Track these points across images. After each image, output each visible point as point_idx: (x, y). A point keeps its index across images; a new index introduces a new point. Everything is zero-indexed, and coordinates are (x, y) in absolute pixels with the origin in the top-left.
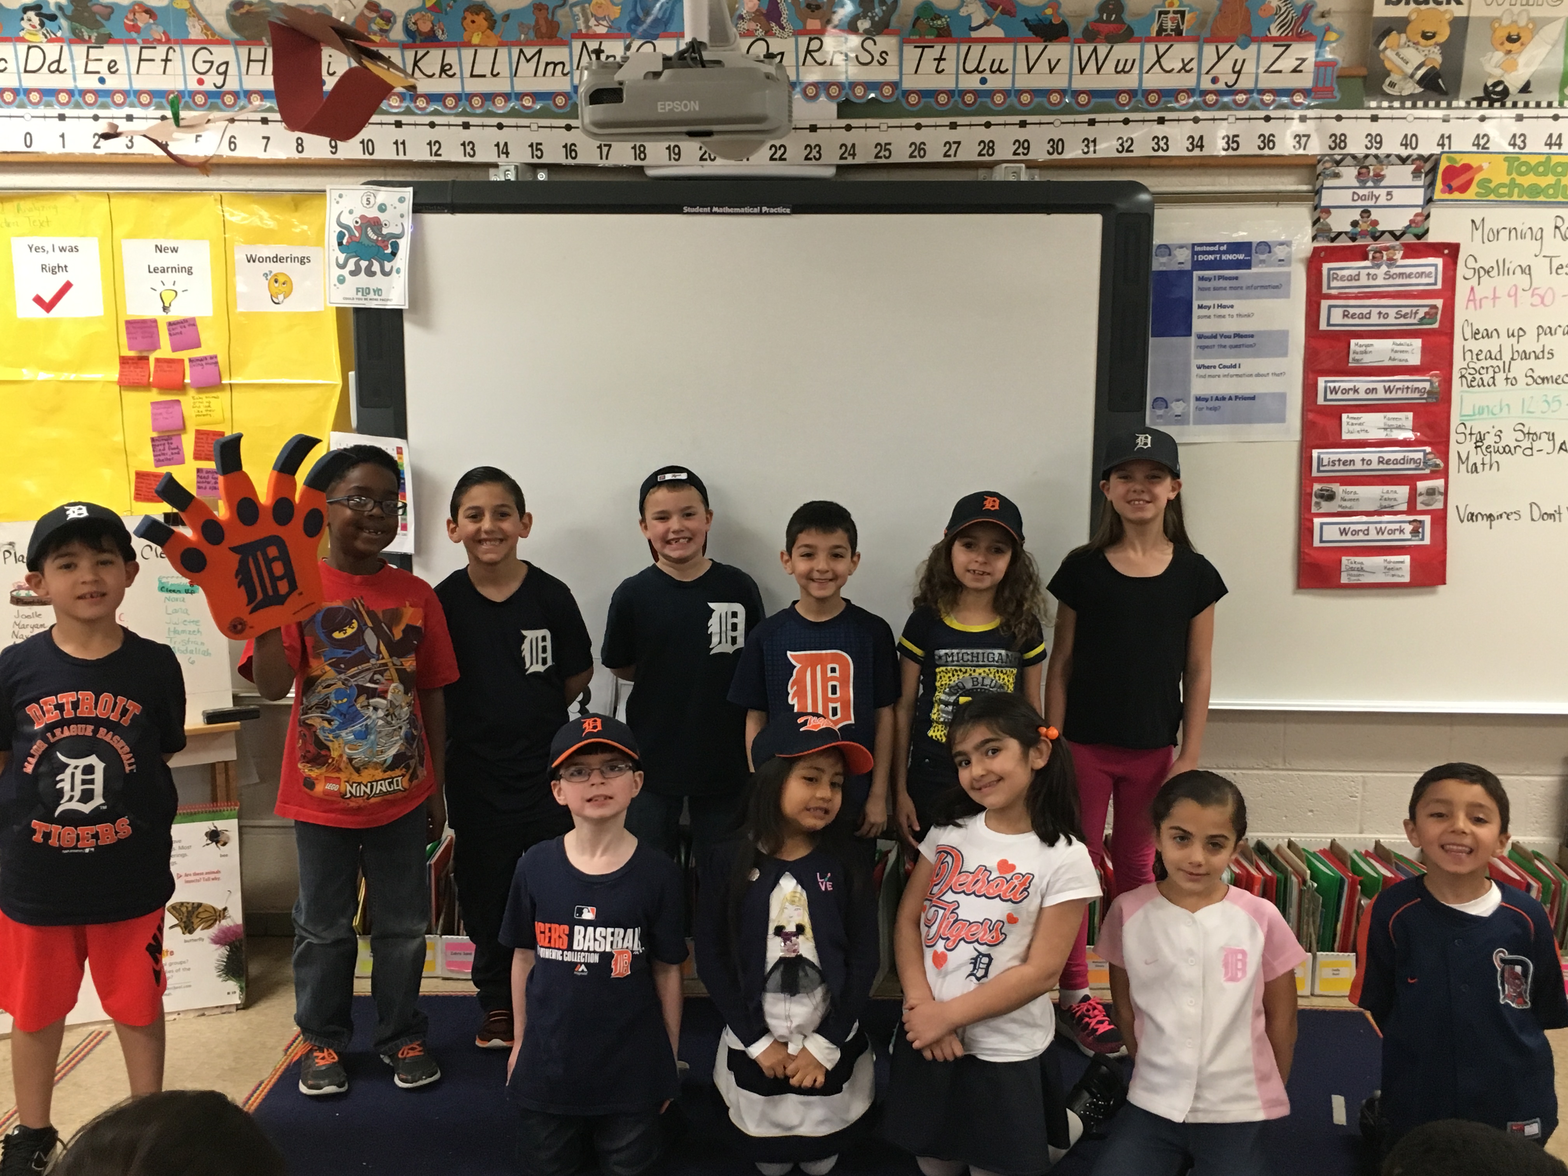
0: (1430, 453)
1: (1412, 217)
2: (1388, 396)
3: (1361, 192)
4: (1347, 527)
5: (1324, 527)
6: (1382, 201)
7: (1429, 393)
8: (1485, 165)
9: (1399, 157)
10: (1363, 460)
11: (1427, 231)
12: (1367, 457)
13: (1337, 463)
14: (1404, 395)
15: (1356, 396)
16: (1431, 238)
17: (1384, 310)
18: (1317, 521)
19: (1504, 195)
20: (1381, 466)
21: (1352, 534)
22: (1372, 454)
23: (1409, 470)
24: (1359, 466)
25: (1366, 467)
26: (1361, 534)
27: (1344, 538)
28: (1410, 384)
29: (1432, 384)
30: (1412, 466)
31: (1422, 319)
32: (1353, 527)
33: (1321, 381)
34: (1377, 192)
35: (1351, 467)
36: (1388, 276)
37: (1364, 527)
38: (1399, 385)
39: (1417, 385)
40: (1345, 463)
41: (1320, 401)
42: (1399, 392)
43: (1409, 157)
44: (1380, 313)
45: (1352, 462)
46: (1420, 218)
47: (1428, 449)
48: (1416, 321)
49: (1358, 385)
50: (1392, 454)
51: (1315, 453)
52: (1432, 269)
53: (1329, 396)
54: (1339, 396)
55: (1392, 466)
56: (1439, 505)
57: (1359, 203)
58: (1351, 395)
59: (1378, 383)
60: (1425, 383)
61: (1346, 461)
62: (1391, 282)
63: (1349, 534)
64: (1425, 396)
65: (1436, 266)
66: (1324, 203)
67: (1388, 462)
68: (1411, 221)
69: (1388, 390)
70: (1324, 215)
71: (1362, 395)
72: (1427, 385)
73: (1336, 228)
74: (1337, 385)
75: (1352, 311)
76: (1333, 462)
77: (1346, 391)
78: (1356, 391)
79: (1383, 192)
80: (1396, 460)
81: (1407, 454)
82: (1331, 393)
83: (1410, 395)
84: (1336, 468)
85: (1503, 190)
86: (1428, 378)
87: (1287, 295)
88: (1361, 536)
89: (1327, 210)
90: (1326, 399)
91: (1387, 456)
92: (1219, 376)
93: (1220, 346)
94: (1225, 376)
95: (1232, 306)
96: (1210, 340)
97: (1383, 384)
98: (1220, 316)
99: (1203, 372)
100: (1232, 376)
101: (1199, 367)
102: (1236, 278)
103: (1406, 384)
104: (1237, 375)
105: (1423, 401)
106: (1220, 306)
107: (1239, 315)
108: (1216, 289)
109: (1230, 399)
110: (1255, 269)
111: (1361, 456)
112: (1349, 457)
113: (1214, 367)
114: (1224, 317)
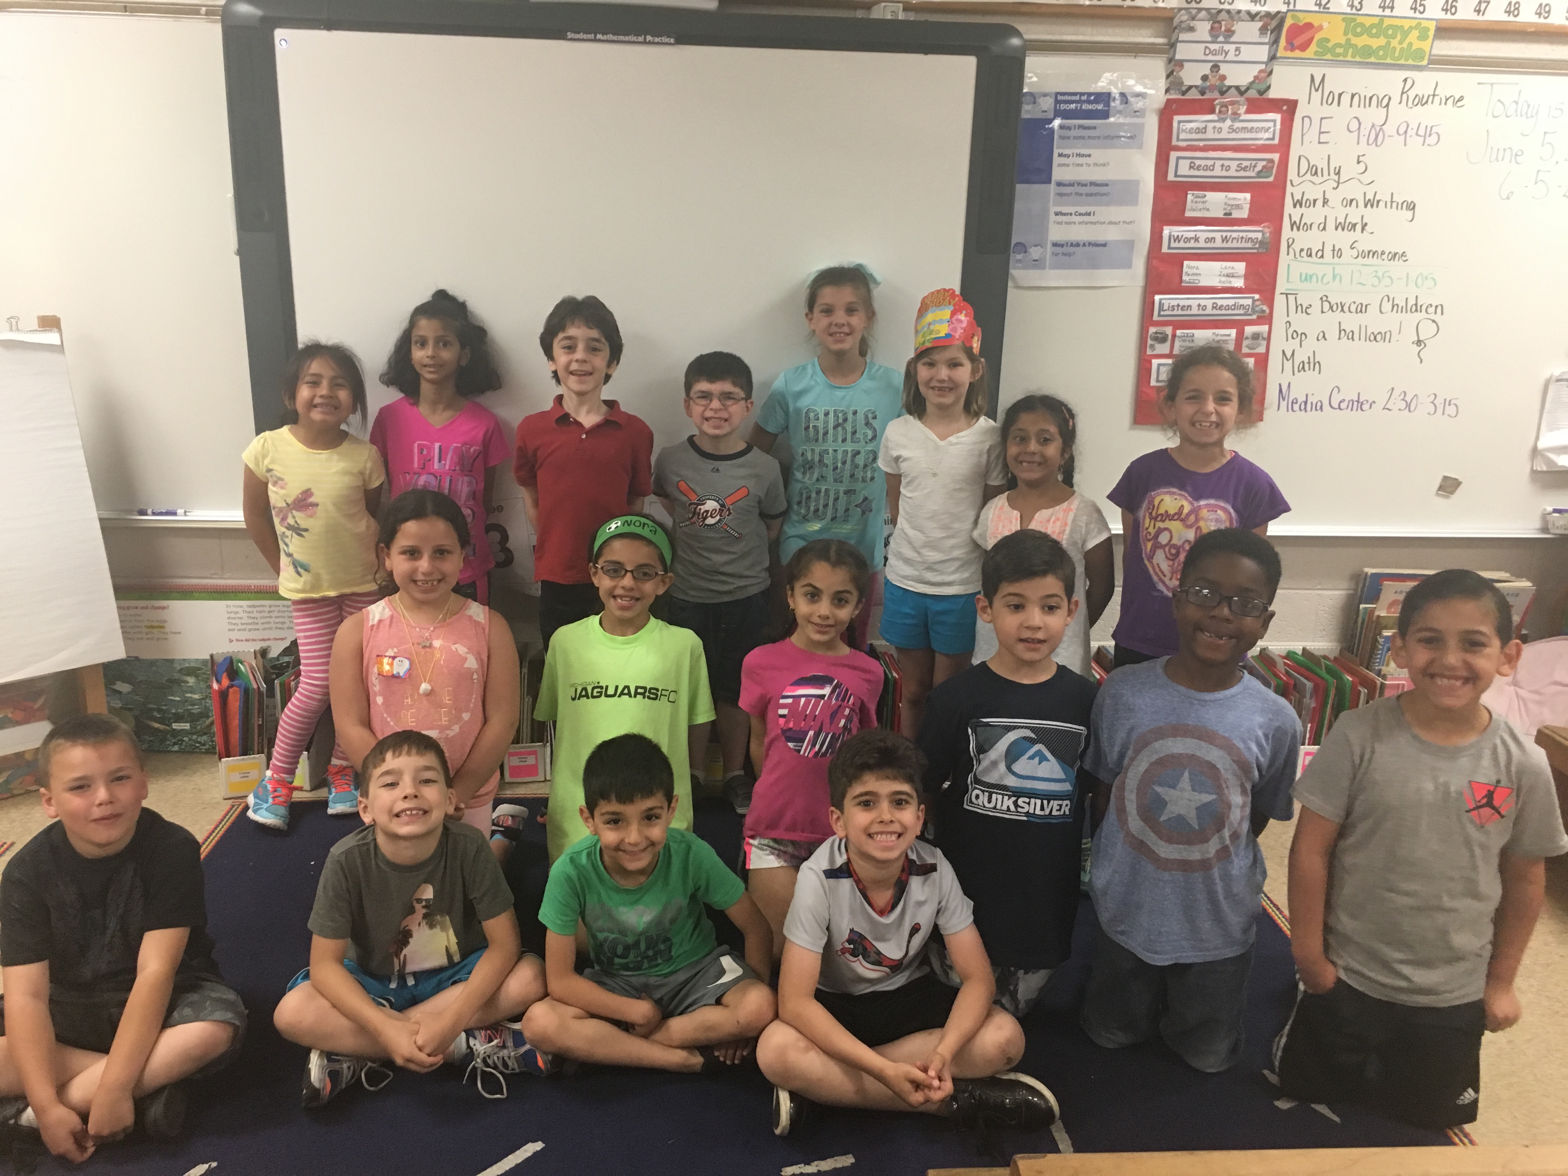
0: (1258, 300)
1: (1256, 74)
2: (1225, 245)
3: (1213, 47)
6: (1231, 57)
7: (1261, 243)
8: (1325, 25)
9: (1248, 13)
10: (1199, 305)
11: (1269, 87)
12: (1203, 303)
13: (1177, 308)
14: (1239, 245)
15: (1196, 245)
16: (1272, 94)
17: (1226, 163)
18: (1155, 362)
19: (1339, 55)
20: (1215, 312)
22: (1207, 300)
23: (1238, 315)
24: (1195, 311)
25: (1201, 312)
28: (1244, 234)
29: (1263, 235)
30: (1242, 312)
31: (1259, 172)
33: (1167, 231)
34: (1227, 47)
35: (1189, 312)
36: (1232, 130)
38: (1235, 235)
39: (1250, 235)
40: (1183, 308)
41: (1165, 249)
42: (1235, 241)
43: (1257, 14)
44: (1223, 165)
45: (1189, 307)
46: (1263, 75)
47: (1257, 296)
48: (1253, 174)
49: (1199, 234)
50: (1225, 300)
51: (1157, 298)
52: (1271, 124)
53: (1173, 245)
54: (1182, 244)
55: (1224, 312)
56: (1262, 350)
57: (1210, 57)
58: (1192, 244)
59: (1217, 234)
60: (1257, 233)
61: (1184, 306)
62: (1233, 135)
64: (1257, 246)
65: (1274, 121)
66: (1178, 57)
67: (1221, 308)
68: (1256, 78)
69: (1225, 239)
70: (1177, 69)
71: (1202, 244)
72: (1259, 236)
73: (1187, 82)
74: (1180, 234)
75: (1198, 162)
76: (1173, 306)
77: (1188, 240)
78: (1196, 240)
79: (1231, 48)
80: (1228, 306)
81: (1237, 301)
82: (1175, 242)
83: (1244, 245)
84: (1175, 312)
85: (1339, 50)
86: (1259, 229)
87: (1140, 147)
89: (1181, 64)
90: (1169, 248)
91: (1219, 302)
92: (1075, 223)
93: (1077, 194)
94: (1080, 223)
95: (1089, 156)
96: (1068, 188)
97: (1221, 233)
98: (1078, 165)
99: (1060, 218)
100: (1086, 223)
101: (1057, 214)
102: (1095, 128)
103: (1241, 234)
104: (1091, 223)
105: (1255, 251)
106: (1079, 155)
107: (1095, 164)
108: (1075, 138)
109: (1084, 245)
110: (1112, 119)
111: (1197, 302)
112: (1187, 303)
113: (1071, 214)
114: (1082, 165)
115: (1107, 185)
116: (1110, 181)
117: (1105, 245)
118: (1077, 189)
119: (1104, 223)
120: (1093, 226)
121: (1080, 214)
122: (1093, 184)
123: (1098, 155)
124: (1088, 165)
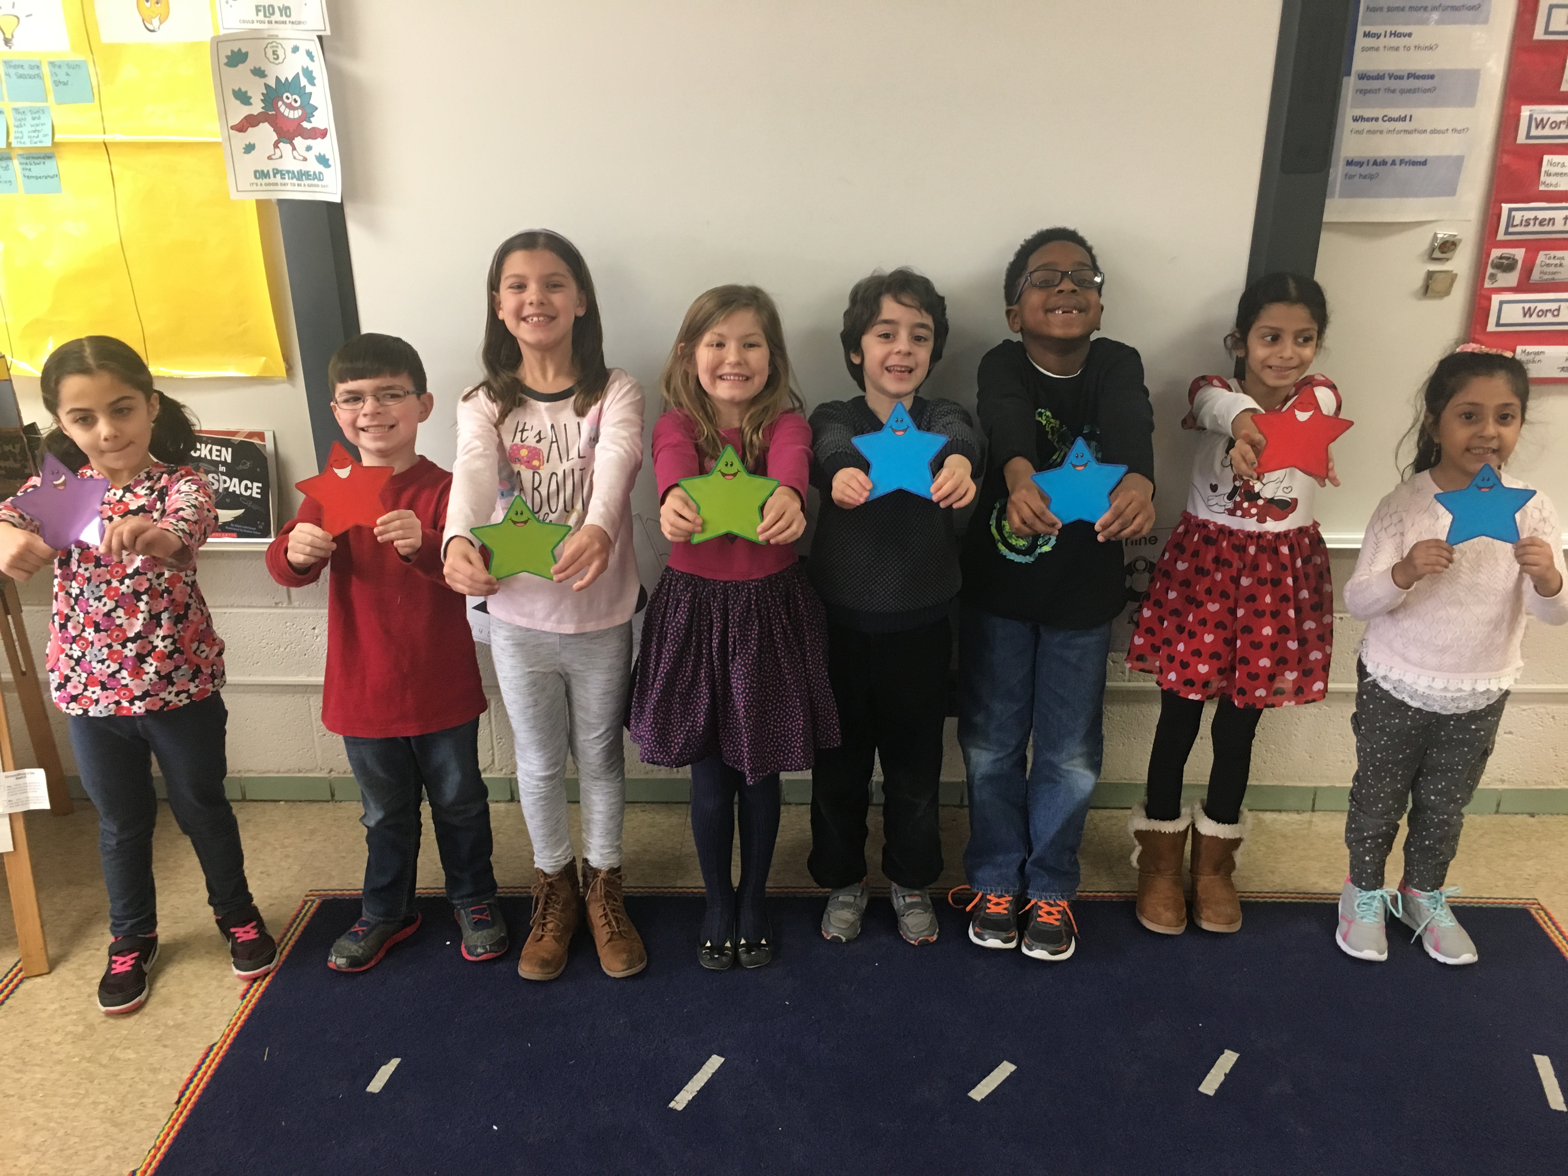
4: (1533, 305)
5: (1505, 306)
10: (1566, 218)
13: (1532, 222)
18: (1496, 299)
21: (1538, 316)
24: (1559, 225)
26: (1549, 315)
27: (1527, 320)
32: (1541, 306)
33: (1526, 111)
35: (1551, 228)
37: (1554, 306)
40: (1542, 222)
41: (1521, 139)
51: (1505, 207)
53: (1534, 132)
54: (1547, 131)
58: (1562, 131)
61: (1545, 220)
63: (1534, 315)
74: (1546, 117)
76: (1528, 221)
77: (1557, 125)
82: (1537, 127)
84: (1530, 228)
88: (1549, 318)
90: (1528, 137)
92: (1381, 132)
93: (1388, 91)
94: (1389, 132)
95: (1409, 35)
96: (1375, 82)
98: (1392, 48)
99: (1359, 125)
100: (1398, 132)
101: (1355, 119)
104: (1406, 131)
106: (1395, 34)
107: (1418, 48)
108: (1391, 9)
109: (1393, 163)
111: (1563, 213)
112: (1547, 215)
113: (1377, 120)
114: (1398, 50)
115: (1432, 77)
116: (1440, 71)
117: (1423, 163)
118: (1387, 83)
119: (1425, 131)
120: (1408, 136)
121: (1390, 119)
122: (1412, 76)
123: (1422, 33)
124: (1407, 48)
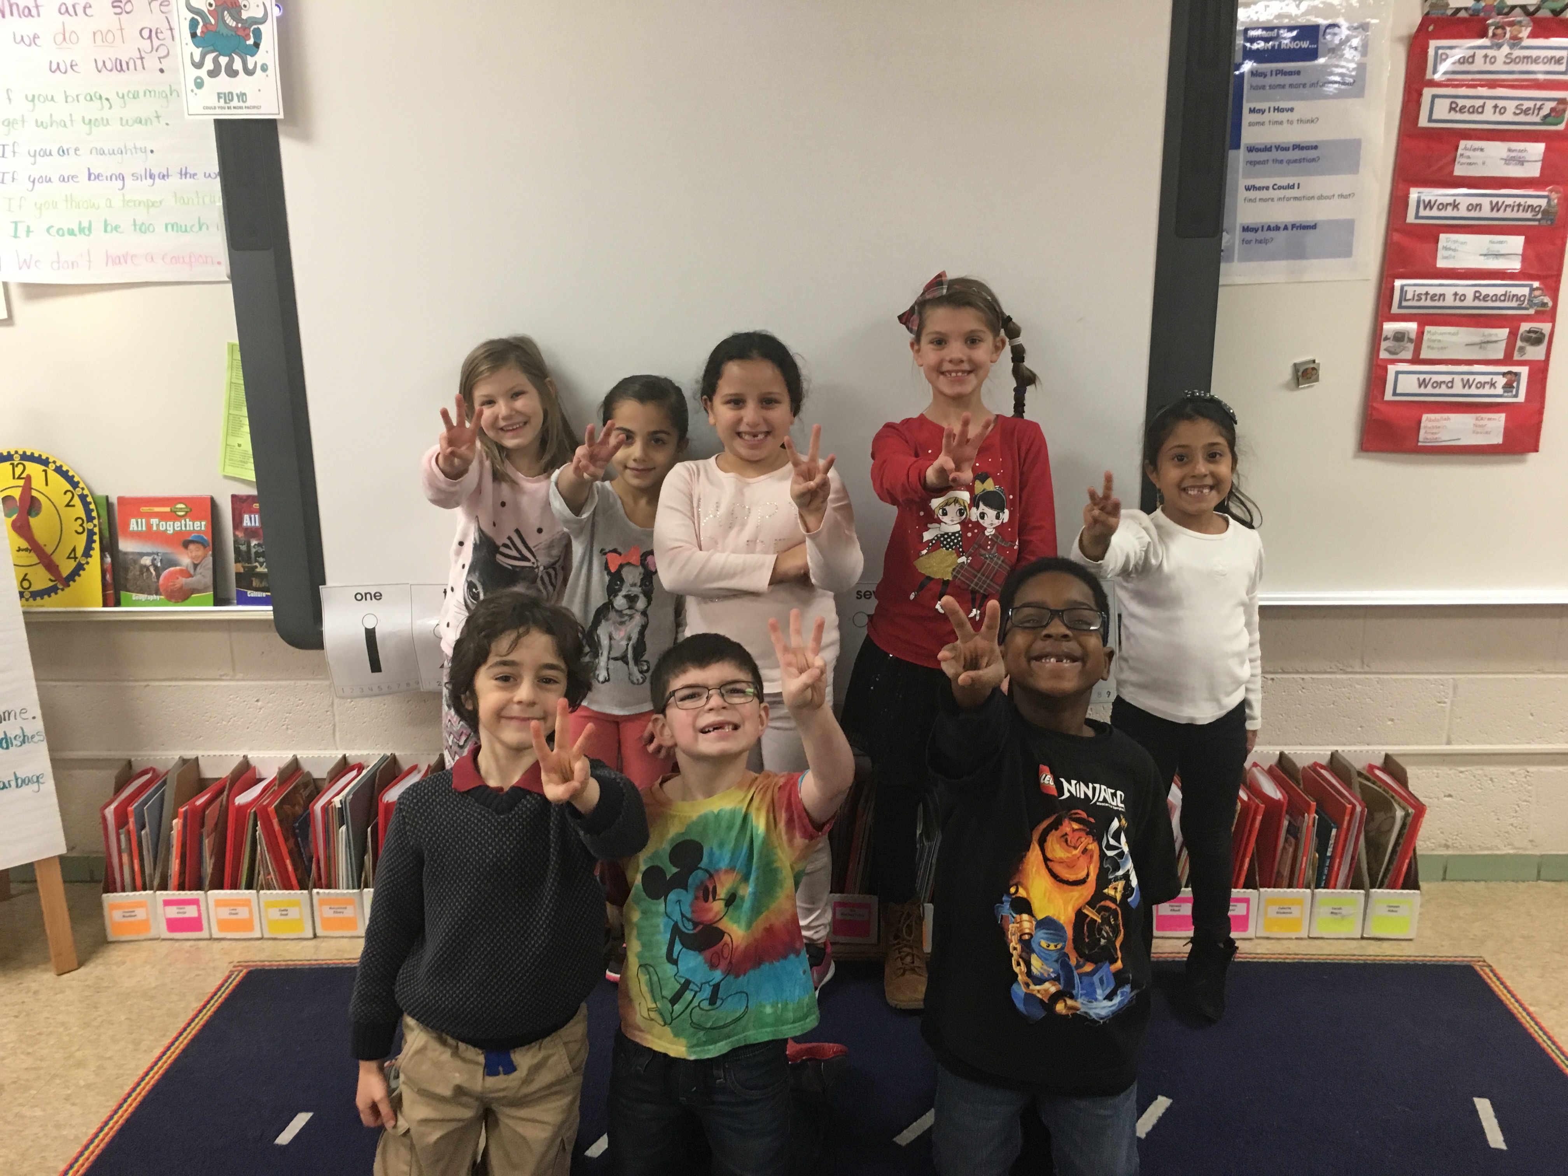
0: (1537, 289)
2: (1495, 214)
4: (1427, 377)
5: (1400, 377)
7: (1545, 214)
10: (1456, 294)
12: (1461, 290)
13: (1423, 297)
14: (1515, 215)
15: (1455, 214)
17: (1501, 104)
18: (1392, 369)
20: (1477, 303)
21: (1433, 387)
22: (1466, 288)
23: (1510, 308)
24: (1449, 301)
25: (1458, 303)
26: (1443, 386)
27: (1423, 391)
28: (1522, 201)
29: (1549, 200)
30: (1514, 304)
31: (1546, 117)
32: (1435, 378)
33: (1414, 193)
35: (1441, 304)
36: (1511, 59)
37: (1447, 378)
38: (1510, 201)
39: (1530, 201)
40: (1433, 297)
41: (1411, 218)
42: (1509, 209)
44: (1495, 107)
45: (1442, 296)
47: (1536, 283)
48: (1538, 119)
49: (1458, 200)
50: (1493, 289)
51: (1398, 283)
52: (1564, 53)
53: (1422, 213)
54: (1435, 213)
55: (1490, 304)
56: (1540, 354)
58: (1450, 212)
59: (1484, 199)
60: (1541, 200)
61: (1435, 295)
62: (1513, 67)
63: (1429, 386)
64: (1539, 216)
67: (1485, 298)
69: (1495, 207)
71: (1463, 212)
72: (1543, 203)
74: (1433, 199)
75: (1461, 103)
76: (1419, 296)
77: (1444, 207)
78: (1455, 206)
80: (1496, 295)
81: (1509, 289)
82: (1425, 208)
83: (1521, 215)
84: (1422, 303)
86: (1546, 193)
88: (1443, 390)
90: (1417, 217)
91: (1484, 291)
92: (1273, 200)
93: (1276, 161)
94: (1279, 199)
95: (1292, 110)
96: (1263, 154)
97: (1489, 199)
98: (1276, 122)
99: (1252, 194)
100: (1289, 199)
101: (1248, 189)
102: (1298, 73)
103: (1518, 200)
104: (1296, 198)
105: (1536, 223)
106: (1278, 110)
107: (1300, 121)
108: (1271, 87)
109: (1286, 228)
110: (1321, 61)
111: (1453, 290)
112: (1438, 290)
113: (1267, 188)
114: (1281, 123)
115: (1316, 147)
116: (1323, 142)
117: (1314, 227)
118: (1275, 154)
119: (1313, 198)
120: (1297, 203)
121: (1280, 188)
122: (1297, 147)
123: (1302, 108)
124: (1290, 122)
